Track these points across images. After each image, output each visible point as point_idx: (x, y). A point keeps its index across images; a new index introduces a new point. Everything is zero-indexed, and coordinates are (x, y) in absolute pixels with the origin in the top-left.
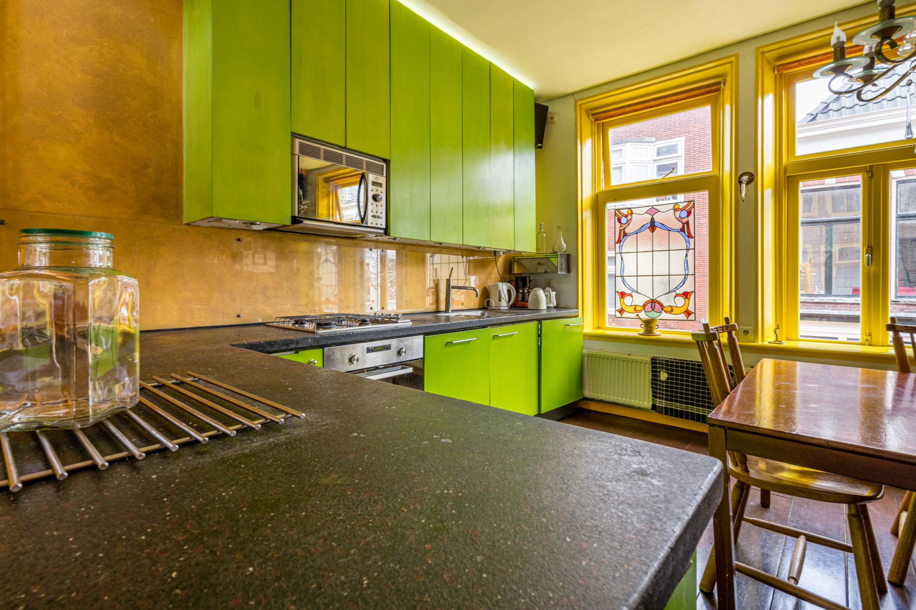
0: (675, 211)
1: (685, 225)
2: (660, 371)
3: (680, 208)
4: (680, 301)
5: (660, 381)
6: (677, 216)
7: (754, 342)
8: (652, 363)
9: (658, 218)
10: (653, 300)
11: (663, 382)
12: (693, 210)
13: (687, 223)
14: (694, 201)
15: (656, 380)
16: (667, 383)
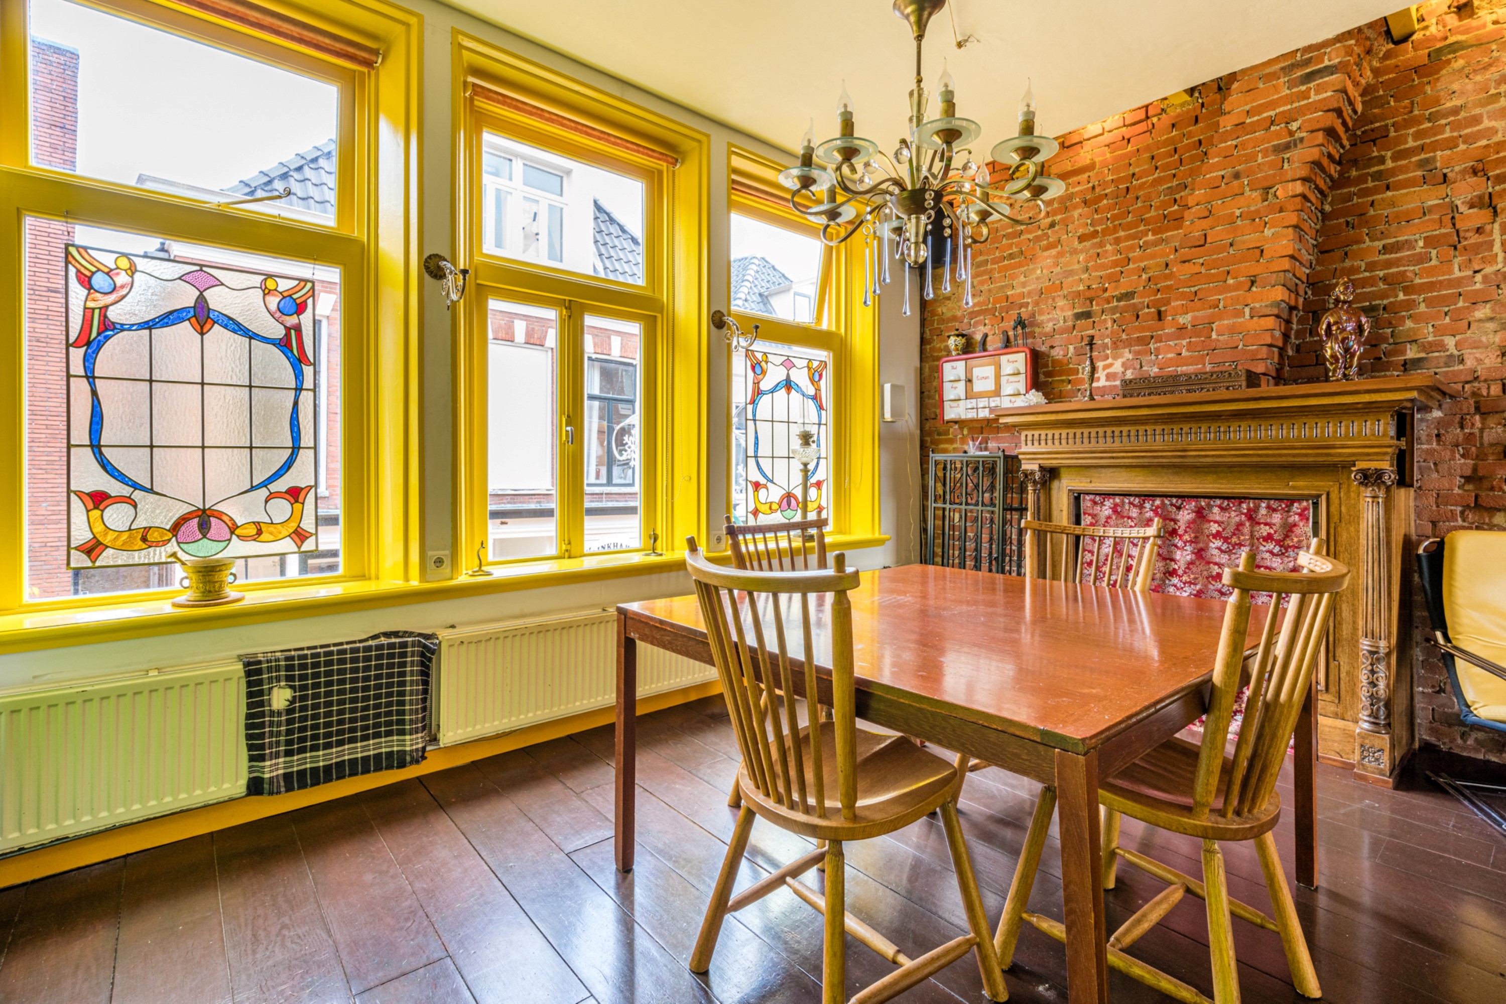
0: (265, 295)
1: (293, 332)
2: (270, 689)
3: (280, 289)
4: (281, 509)
5: (272, 713)
6: (273, 306)
7: (452, 579)
8: (248, 674)
9: (217, 300)
10: (204, 511)
11: (279, 714)
12: (310, 301)
13: (298, 329)
14: (313, 282)
15: (262, 714)
16: (289, 711)
